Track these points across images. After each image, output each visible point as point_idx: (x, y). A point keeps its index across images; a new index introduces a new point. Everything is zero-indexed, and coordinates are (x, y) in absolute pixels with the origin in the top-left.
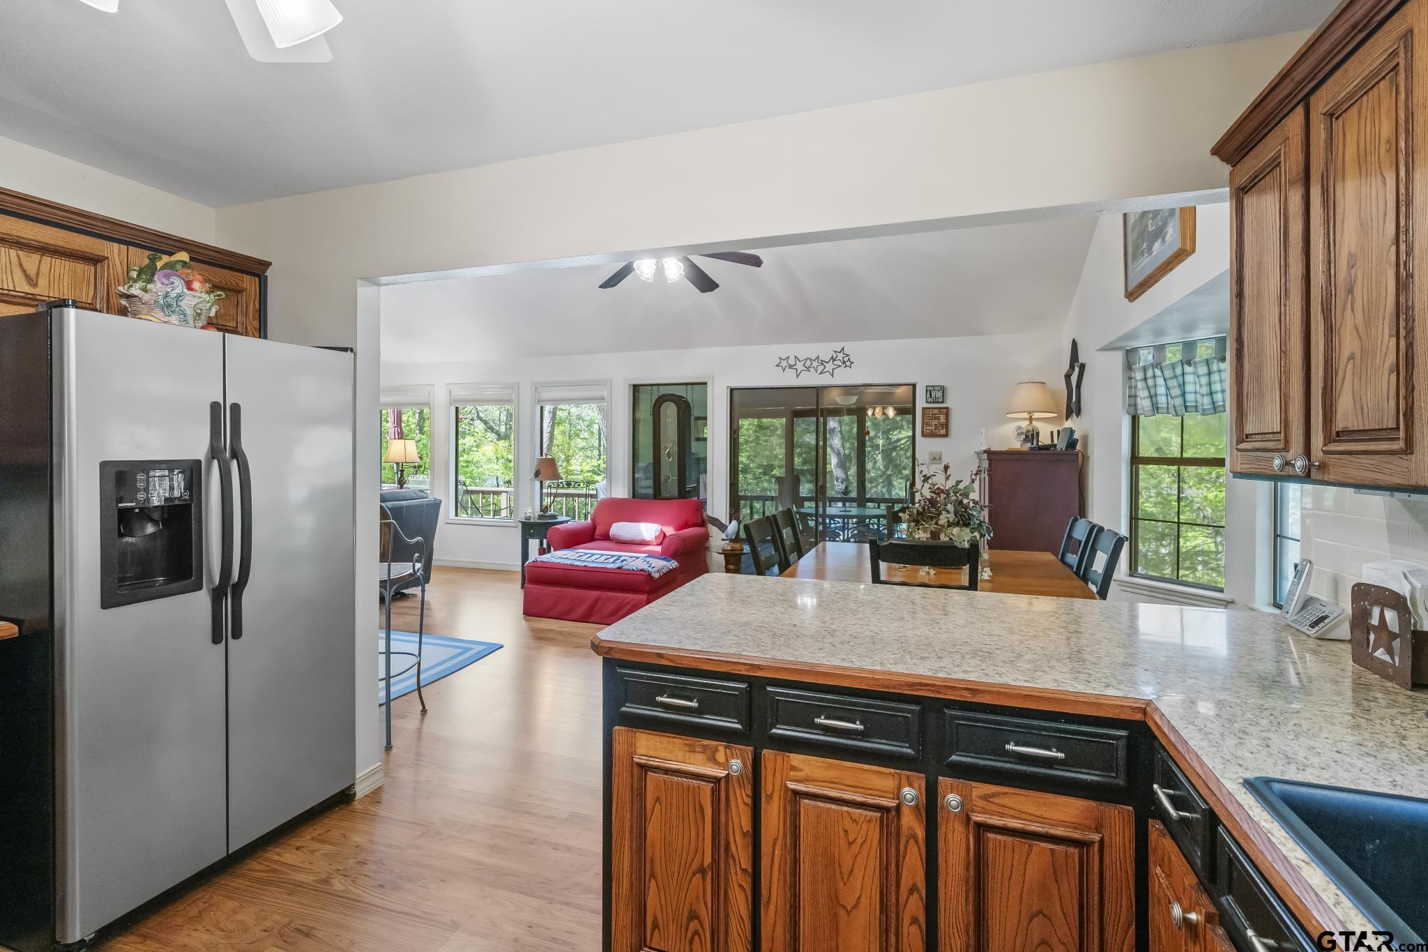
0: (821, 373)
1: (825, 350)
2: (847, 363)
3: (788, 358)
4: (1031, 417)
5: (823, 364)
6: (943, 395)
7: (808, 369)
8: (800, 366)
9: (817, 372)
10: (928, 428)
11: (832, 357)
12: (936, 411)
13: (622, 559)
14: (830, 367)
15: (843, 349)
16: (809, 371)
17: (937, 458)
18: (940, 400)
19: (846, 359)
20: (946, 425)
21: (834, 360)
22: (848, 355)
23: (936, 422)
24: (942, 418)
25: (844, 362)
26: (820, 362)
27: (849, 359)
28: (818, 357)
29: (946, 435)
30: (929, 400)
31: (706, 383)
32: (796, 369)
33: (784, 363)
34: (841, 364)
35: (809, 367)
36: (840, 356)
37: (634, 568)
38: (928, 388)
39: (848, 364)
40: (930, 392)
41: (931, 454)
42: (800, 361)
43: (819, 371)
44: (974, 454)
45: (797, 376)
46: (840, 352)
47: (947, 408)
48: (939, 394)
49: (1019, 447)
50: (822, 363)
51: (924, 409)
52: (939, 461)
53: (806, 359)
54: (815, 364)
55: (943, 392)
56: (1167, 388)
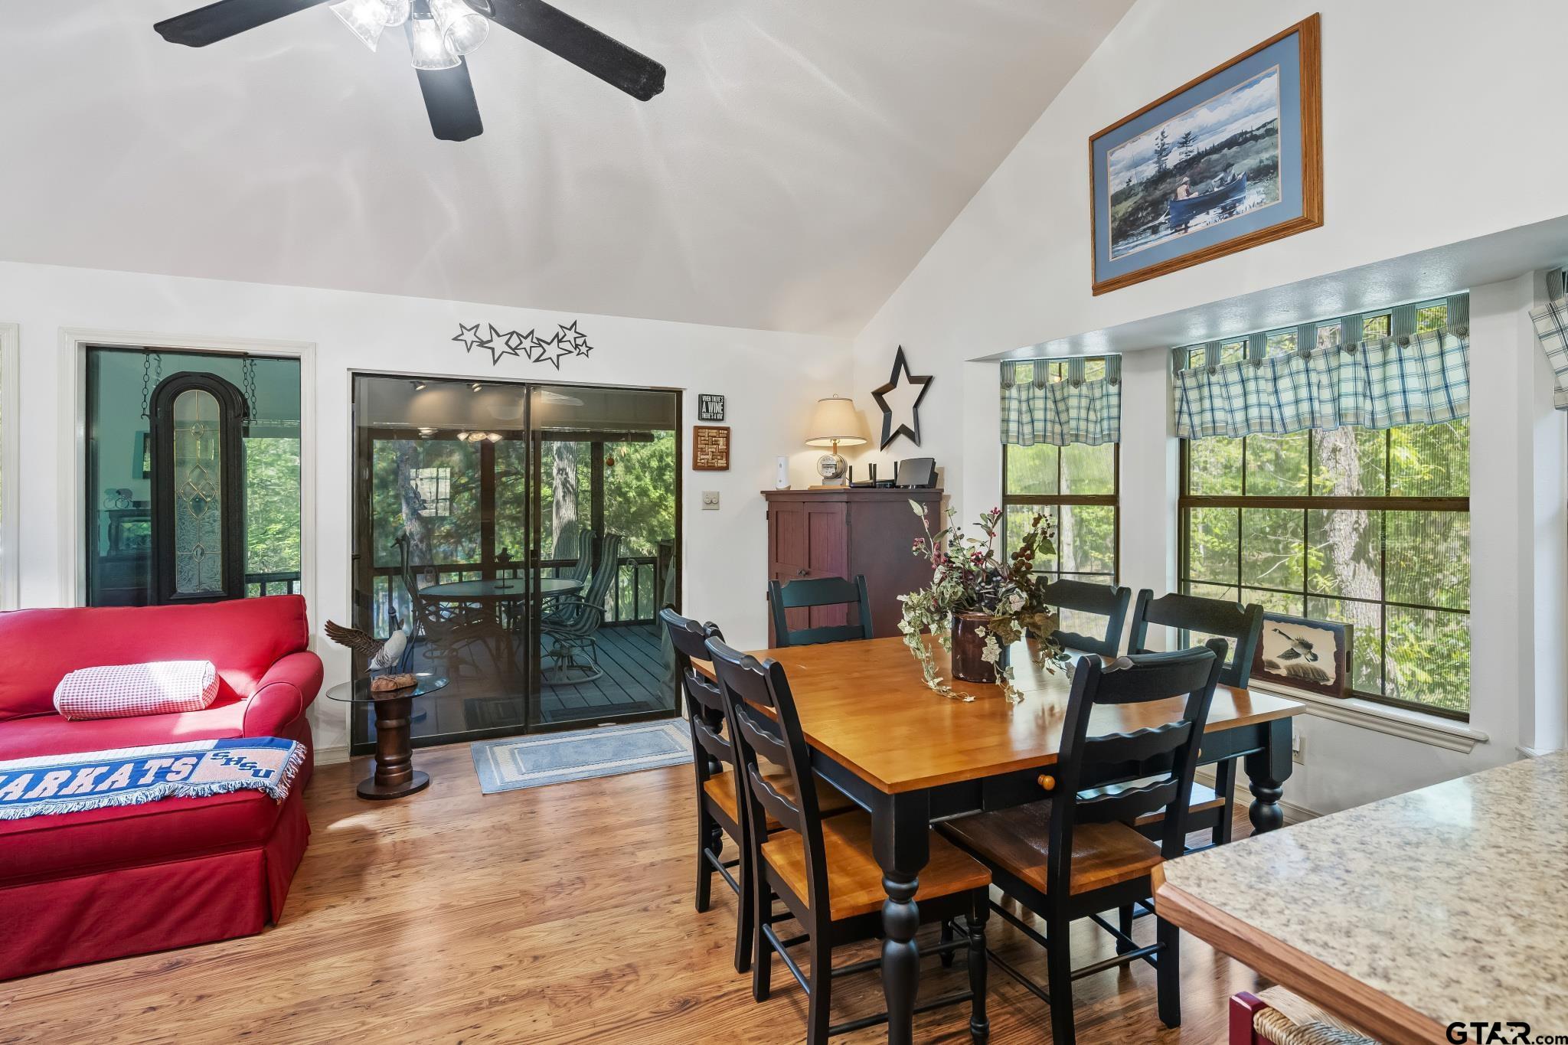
0: (537, 360)
1: (546, 322)
2: (582, 347)
3: (477, 326)
4: (835, 444)
5: (541, 346)
6: (723, 410)
7: (514, 351)
8: (499, 344)
9: (529, 357)
10: (702, 457)
11: (557, 335)
12: (714, 432)
13: (153, 766)
14: (552, 351)
15: (575, 323)
16: (516, 354)
17: (714, 500)
18: (720, 416)
19: (580, 341)
20: (726, 453)
21: (560, 341)
22: (583, 336)
23: (713, 449)
24: (721, 443)
25: (577, 346)
26: (535, 340)
27: (585, 342)
28: (532, 332)
29: (726, 468)
30: (704, 416)
31: (298, 359)
32: (493, 349)
33: (469, 336)
34: (572, 349)
35: (516, 348)
36: (571, 335)
37: (215, 788)
38: (704, 398)
39: (584, 349)
40: (707, 403)
41: (706, 494)
42: (499, 336)
43: (534, 356)
44: (761, 495)
45: (495, 362)
46: (570, 329)
47: (727, 429)
48: (718, 408)
49: (821, 484)
50: (540, 342)
51: (697, 429)
52: (715, 507)
53: (512, 334)
54: (527, 343)
55: (723, 406)
56: (1058, 413)
